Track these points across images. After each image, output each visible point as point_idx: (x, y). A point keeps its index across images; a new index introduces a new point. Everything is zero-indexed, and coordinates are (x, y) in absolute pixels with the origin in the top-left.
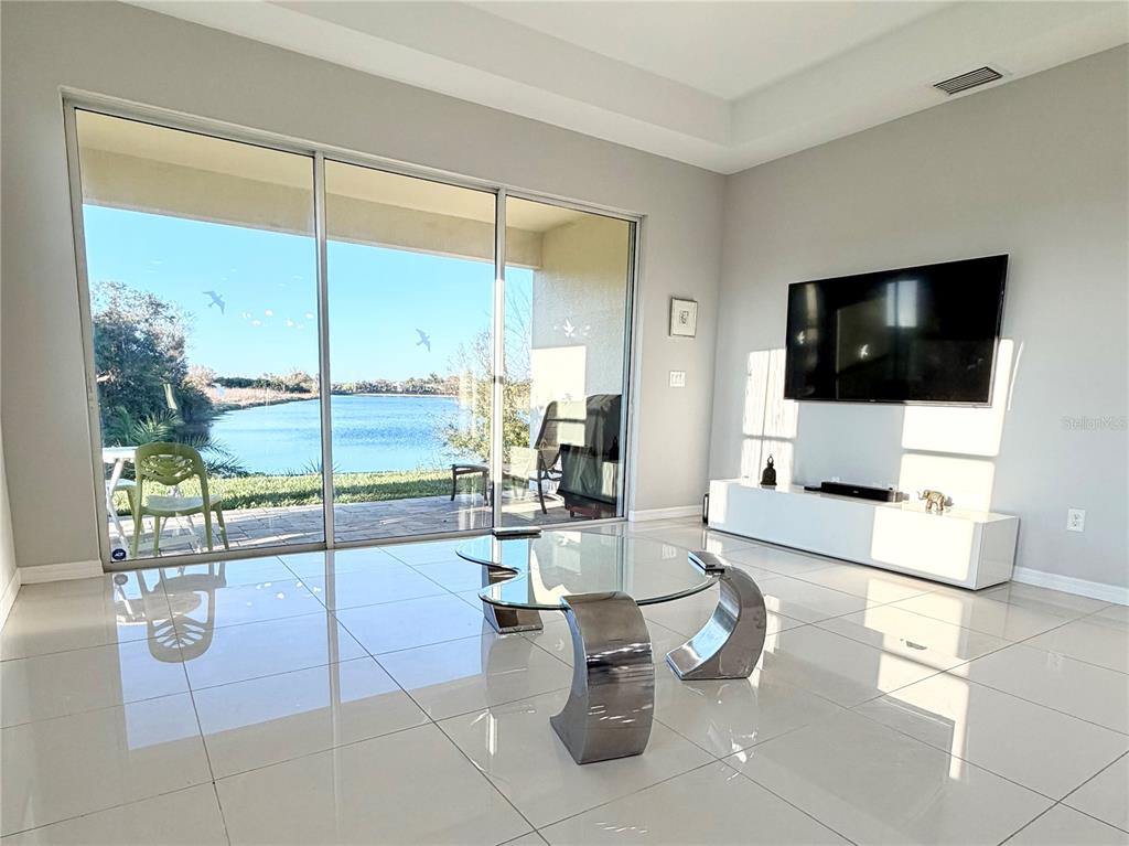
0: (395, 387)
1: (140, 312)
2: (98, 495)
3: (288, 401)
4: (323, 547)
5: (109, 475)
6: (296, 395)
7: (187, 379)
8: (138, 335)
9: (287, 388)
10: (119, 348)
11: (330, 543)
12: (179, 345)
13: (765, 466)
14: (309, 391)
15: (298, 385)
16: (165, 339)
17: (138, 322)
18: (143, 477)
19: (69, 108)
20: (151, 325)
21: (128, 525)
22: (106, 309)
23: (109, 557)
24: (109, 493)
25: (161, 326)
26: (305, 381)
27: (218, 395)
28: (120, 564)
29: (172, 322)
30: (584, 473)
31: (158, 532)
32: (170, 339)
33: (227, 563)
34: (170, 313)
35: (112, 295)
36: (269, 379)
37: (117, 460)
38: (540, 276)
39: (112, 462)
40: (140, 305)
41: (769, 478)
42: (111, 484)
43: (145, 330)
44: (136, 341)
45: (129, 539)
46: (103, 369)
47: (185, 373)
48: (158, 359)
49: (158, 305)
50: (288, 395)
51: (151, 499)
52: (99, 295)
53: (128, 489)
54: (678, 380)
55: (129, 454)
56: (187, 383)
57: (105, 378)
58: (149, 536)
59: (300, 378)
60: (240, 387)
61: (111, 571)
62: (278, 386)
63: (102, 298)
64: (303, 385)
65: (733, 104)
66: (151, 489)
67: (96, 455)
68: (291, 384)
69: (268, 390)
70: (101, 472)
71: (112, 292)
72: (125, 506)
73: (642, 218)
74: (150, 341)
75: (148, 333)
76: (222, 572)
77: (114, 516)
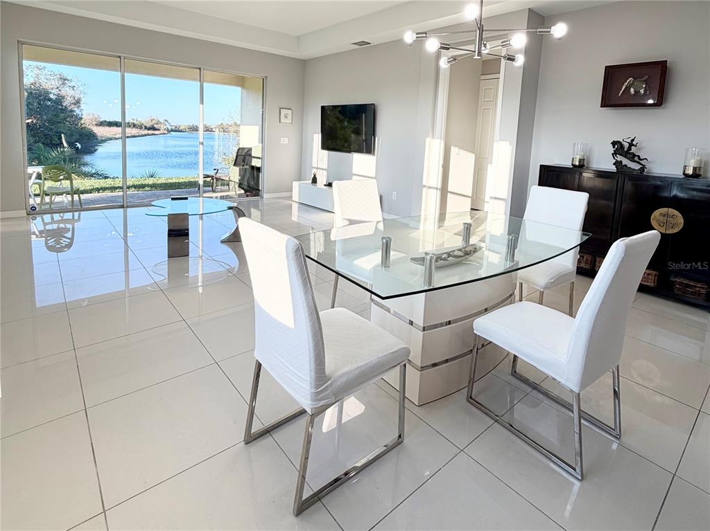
0: (212, 129)
1: (53, 83)
2: (26, 186)
3: (146, 135)
4: (122, 207)
5: (30, 178)
6: (150, 132)
7: (82, 122)
8: (51, 96)
9: (146, 128)
10: (39, 104)
11: (125, 205)
12: (78, 102)
13: (313, 176)
14: (159, 130)
15: (152, 126)
16: (69, 98)
17: (52, 89)
18: (45, 179)
19: (20, 45)
20: (60, 91)
21: (38, 200)
22: (32, 81)
23: (29, 209)
24: (30, 184)
25: (66, 91)
26: (157, 124)
27: (100, 132)
28: (34, 212)
29: (73, 90)
30: (248, 178)
31: (51, 203)
32: (72, 99)
33: (82, 213)
34: (72, 84)
35: (36, 72)
36: (135, 122)
37: (34, 172)
38: (244, 91)
39: (31, 172)
40: (54, 79)
41: (314, 181)
42: (31, 182)
43: (56, 93)
44: (50, 100)
45: (38, 204)
46: (29, 115)
47: (81, 119)
48: (64, 110)
49: (65, 80)
50: (146, 132)
51: (49, 187)
52: (28, 73)
53: (39, 184)
54: (285, 141)
55: (40, 169)
56: (82, 124)
57: (30, 121)
58: (48, 203)
59: (154, 122)
60: (117, 126)
61: (31, 215)
62: (140, 127)
63: (30, 74)
64: (155, 126)
65: (299, 38)
66: (49, 184)
67: (25, 169)
68: (148, 125)
69: (134, 129)
70: (27, 176)
71: (37, 72)
72: (37, 192)
73: (266, 77)
74: (59, 100)
75: (58, 95)
76: (79, 216)
77: (32, 196)
